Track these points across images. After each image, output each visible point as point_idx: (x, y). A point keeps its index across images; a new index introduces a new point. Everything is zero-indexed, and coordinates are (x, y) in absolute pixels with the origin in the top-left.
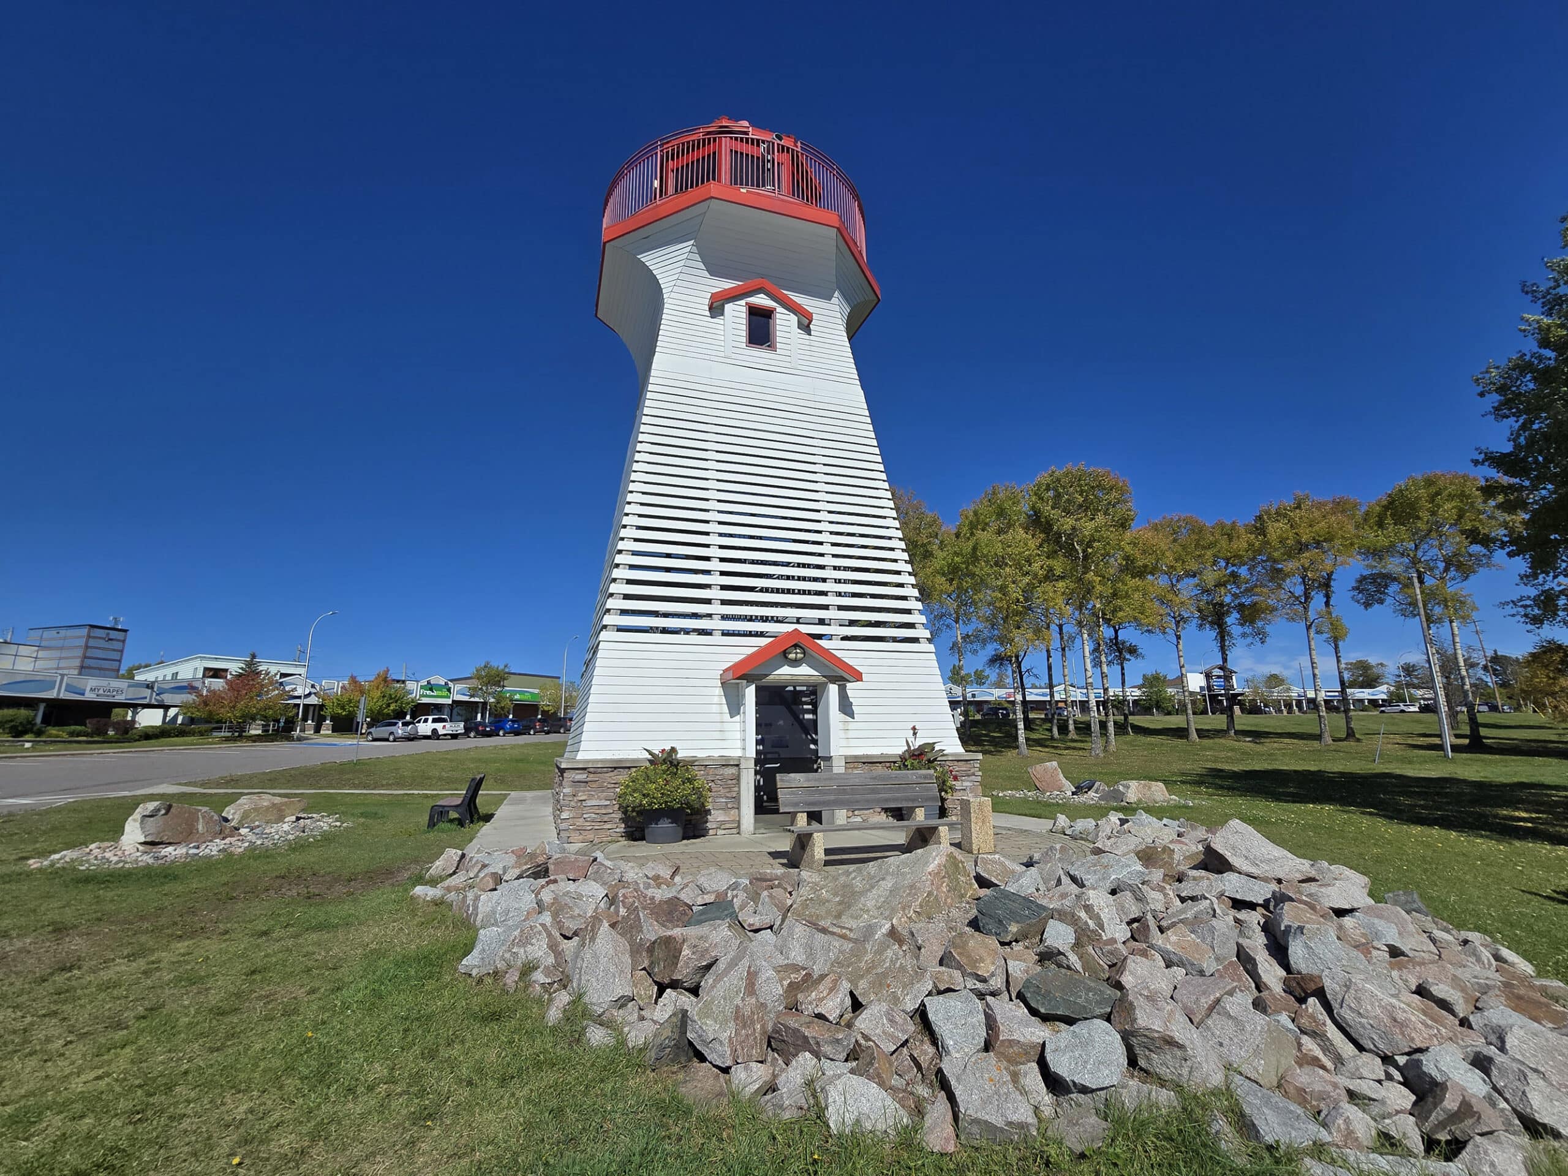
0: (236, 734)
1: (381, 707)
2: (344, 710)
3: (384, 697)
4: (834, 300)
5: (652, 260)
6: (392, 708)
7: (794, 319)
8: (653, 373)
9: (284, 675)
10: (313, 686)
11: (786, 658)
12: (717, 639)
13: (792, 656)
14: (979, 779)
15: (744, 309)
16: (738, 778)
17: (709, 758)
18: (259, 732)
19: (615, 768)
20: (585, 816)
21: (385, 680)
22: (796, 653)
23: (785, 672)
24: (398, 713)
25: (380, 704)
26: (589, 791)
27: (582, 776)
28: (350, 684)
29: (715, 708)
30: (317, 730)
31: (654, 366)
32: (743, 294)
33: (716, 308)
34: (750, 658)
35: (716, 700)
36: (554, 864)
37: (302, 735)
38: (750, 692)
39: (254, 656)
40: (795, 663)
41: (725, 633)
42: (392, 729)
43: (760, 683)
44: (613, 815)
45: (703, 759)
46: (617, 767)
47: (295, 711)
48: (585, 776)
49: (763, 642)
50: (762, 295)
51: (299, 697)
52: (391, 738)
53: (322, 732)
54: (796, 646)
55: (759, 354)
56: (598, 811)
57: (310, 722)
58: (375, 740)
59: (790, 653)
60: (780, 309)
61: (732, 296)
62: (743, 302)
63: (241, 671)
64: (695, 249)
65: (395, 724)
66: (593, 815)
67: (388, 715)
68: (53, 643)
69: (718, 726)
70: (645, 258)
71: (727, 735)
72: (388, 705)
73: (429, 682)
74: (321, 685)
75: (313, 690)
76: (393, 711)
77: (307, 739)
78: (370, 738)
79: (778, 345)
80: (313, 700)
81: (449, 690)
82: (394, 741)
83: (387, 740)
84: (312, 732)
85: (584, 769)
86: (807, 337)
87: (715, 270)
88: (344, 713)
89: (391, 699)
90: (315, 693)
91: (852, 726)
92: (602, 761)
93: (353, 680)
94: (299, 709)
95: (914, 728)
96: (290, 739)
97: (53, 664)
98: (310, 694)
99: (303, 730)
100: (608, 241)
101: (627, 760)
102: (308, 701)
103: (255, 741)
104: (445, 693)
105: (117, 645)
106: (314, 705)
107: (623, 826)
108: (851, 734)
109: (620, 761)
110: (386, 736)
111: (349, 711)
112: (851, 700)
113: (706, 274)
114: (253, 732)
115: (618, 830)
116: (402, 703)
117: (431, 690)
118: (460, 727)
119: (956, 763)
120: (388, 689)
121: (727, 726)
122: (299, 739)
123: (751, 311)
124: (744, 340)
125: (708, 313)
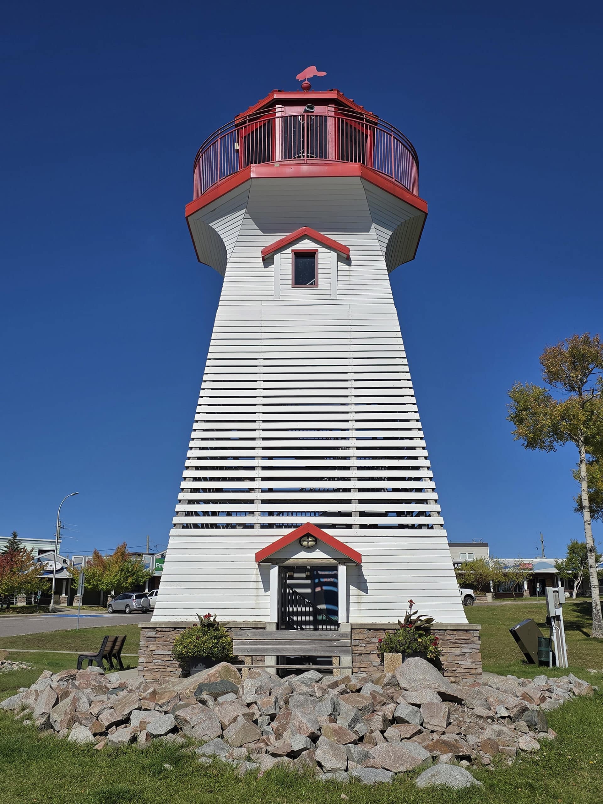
0: (5, 606)
1: (119, 580)
2: (90, 584)
3: (122, 570)
4: (372, 231)
5: (219, 226)
6: (129, 581)
7: (334, 255)
8: (216, 324)
9: (41, 552)
10: (64, 561)
11: (302, 545)
12: (257, 531)
13: (305, 544)
14: (479, 647)
15: (290, 256)
17: (244, 622)
18: (24, 604)
19: (175, 628)
20: (154, 661)
21: (123, 554)
22: (308, 541)
23: (303, 556)
24: (136, 586)
25: (118, 577)
26: (157, 644)
27: (152, 633)
28: (94, 559)
29: (252, 585)
30: (70, 603)
31: (217, 318)
32: (290, 243)
33: (268, 259)
34: (273, 545)
35: (254, 578)
36: (79, 675)
37: (57, 606)
38: (274, 572)
39: (15, 536)
40: (309, 549)
42: (128, 601)
43: (281, 564)
44: (174, 662)
45: (240, 623)
46: (175, 627)
47: (48, 585)
48: (154, 633)
49: (287, 532)
50: (306, 241)
51: (51, 572)
52: (127, 611)
53: (74, 605)
54: (308, 535)
55: (305, 292)
56: (163, 659)
57: (64, 595)
58: (114, 612)
59: (303, 541)
60: (321, 249)
61: (280, 247)
62: (289, 250)
63: (6, 549)
64: (248, 216)
65: (130, 597)
66: (160, 661)
67: (127, 588)
69: (254, 599)
70: (215, 225)
71: (261, 605)
72: (126, 579)
74: (71, 561)
75: (65, 565)
76: (131, 584)
77: (60, 610)
78: (110, 610)
79: (320, 281)
80: (65, 575)
82: (130, 613)
83: (124, 612)
84: (66, 604)
85: (154, 628)
86: (347, 268)
87: (266, 229)
88: (89, 587)
89: (129, 572)
90: (66, 568)
91: (364, 599)
92: (165, 623)
93: (97, 555)
94: (52, 583)
95: (411, 602)
96: (46, 611)
98: (62, 569)
99: (58, 602)
100: (189, 216)
101: (182, 623)
102: (59, 576)
103: (18, 613)
106: (67, 579)
107: (181, 670)
108: (363, 606)
109: (178, 623)
110: (122, 608)
111: (93, 585)
112: (366, 578)
113: (260, 232)
114: (19, 604)
115: (176, 672)
116: (138, 577)
119: (455, 632)
120: (126, 564)
121: (260, 599)
122: (54, 611)
123: (298, 255)
124: (290, 282)
125: (262, 264)
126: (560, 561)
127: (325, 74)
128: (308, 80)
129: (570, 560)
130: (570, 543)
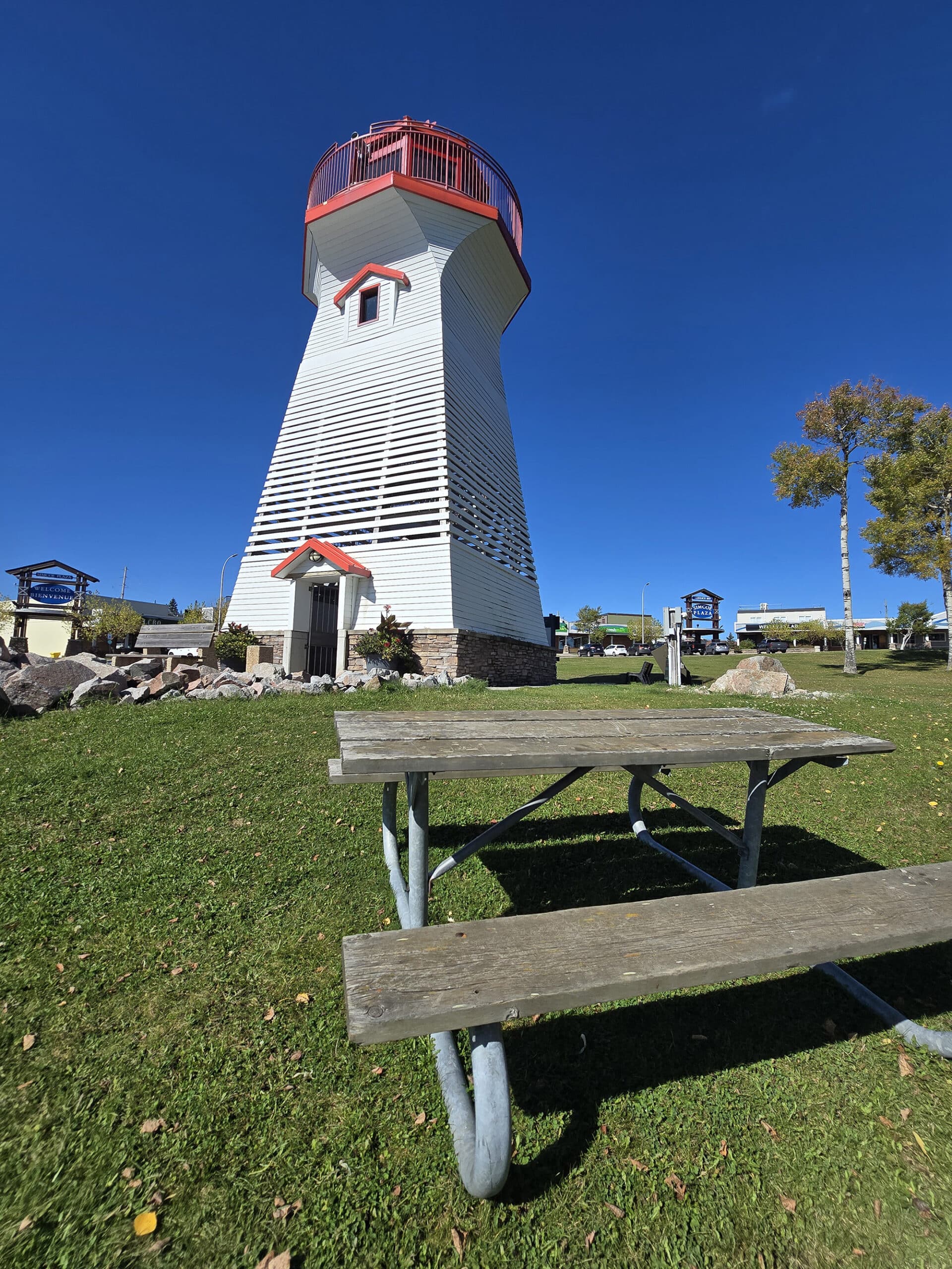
4: (430, 249)
7: (393, 284)
11: (311, 560)
15: (359, 296)
22: (314, 556)
32: (359, 284)
38: (293, 587)
40: (318, 563)
43: (299, 579)
54: (313, 551)
55: (366, 329)
59: (311, 556)
60: (383, 282)
61: (348, 293)
62: (357, 292)
79: (380, 314)
86: (406, 294)
91: (369, 608)
112: (375, 588)
119: (435, 636)
124: (357, 322)
126: (891, 620)
129: (900, 618)
130: (900, 605)
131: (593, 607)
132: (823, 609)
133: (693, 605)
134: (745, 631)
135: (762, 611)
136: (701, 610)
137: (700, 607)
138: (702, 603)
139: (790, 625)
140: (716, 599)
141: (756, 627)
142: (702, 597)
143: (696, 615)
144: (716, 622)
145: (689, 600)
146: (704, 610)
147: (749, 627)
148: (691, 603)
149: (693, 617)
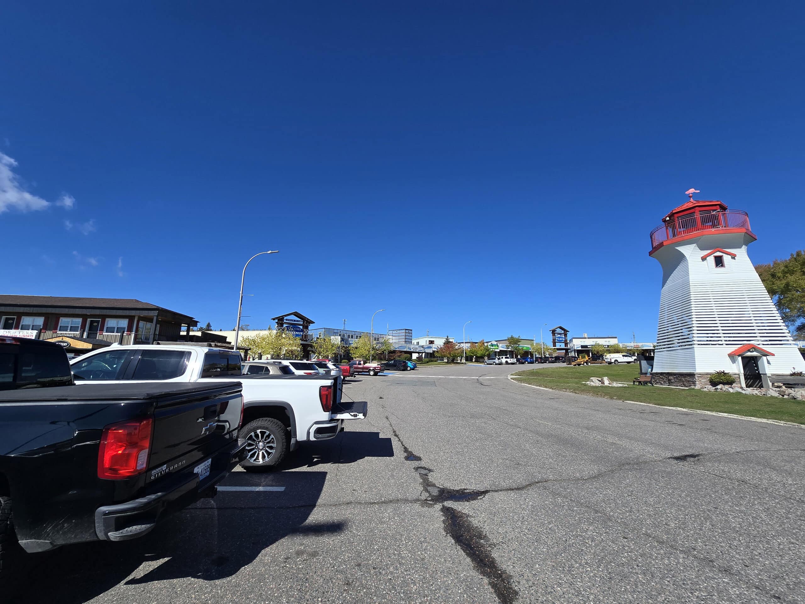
4: (742, 248)
5: (683, 249)
7: (730, 257)
11: (748, 350)
12: (724, 346)
15: (713, 258)
16: (739, 378)
19: (707, 374)
20: (702, 383)
22: (752, 349)
23: (749, 353)
27: (699, 376)
29: (727, 362)
32: (712, 253)
33: (704, 259)
34: (736, 350)
35: (728, 360)
38: (739, 358)
39: (448, 337)
40: (752, 352)
41: (727, 344)
42: (494, 361)
43: (742, 356)
49: (741, 346)
50: (718, 252)
52: (494, 364)
54: (750, 347)
55: (720, 269)
60: (724, 255)
61: (709, 255)
62: (712, 256)
64: (696, 245)
65: (495, 359)
68: (396, 335)
71: (733, 368)
73: (492, 344)
78: (486, 363)
79: (726, 265)
81: (498, 346)
85: (700, 374)
86: (735, 261)
87: (702, 248)
89: (486, 350)
91: (770, 366)
92: (703, 372)
95: (794, 368)
97: (397, 341)
104: (497, 347)
105: (411, 335)
108: (770, 368)
110: (492, 363)
112: (770, 360)
113: (700, 250)
116: (490, 351)
117: (492, 346)
118: (514, 360)
121: (733, 365)
123: (716, 258)
124: (714, 266)
125: (701, 261)
127: (699, 191)
128: (691, 193)
131: (516, 336)
132: (616, 338)
133: (556, 334)
134: (580, 348)
135: (586, 338)
136: (559, 337)
137: (559, 336)
138: (560, 334)
139: (604, 346)
140: (566, 331)
141: (586, 347)
142: (559, 331)
143: (557, 340)
144: (566, 344)
145: (554, 332)
146: (561, 337)
147: (582, 347)
148: (555, 334)
149: (556, 341)
